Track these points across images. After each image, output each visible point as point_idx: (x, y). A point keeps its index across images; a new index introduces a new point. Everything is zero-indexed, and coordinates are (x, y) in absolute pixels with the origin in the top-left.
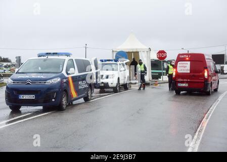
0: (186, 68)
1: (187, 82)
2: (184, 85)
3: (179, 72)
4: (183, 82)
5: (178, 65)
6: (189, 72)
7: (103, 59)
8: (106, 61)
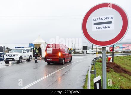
0: (51, 51)
1: (51, 58)
2: (50, 60)
3: (47, 53)
4: (49, 58)
5: (47, 50)
6: (52, 53)
7: (17, 47)
8: (18, 48)
